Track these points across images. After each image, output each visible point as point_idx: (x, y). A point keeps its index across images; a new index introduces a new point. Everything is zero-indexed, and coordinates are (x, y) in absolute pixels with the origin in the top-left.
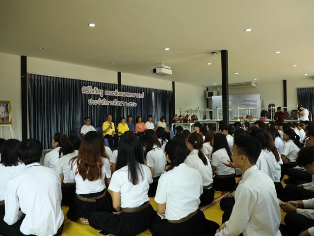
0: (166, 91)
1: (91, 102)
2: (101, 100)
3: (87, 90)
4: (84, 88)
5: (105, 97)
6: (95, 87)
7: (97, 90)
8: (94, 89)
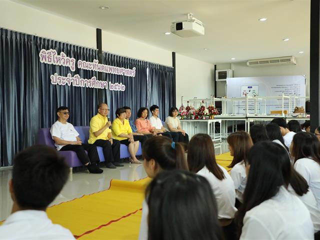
0: (165, 67)
1: (56, 79)
2: (73, 76)
3: (48, 57)
4: (43, 52)
5: (78, 71)
6: (62, 53)
7: (66, 58)
8: (60, 56)
